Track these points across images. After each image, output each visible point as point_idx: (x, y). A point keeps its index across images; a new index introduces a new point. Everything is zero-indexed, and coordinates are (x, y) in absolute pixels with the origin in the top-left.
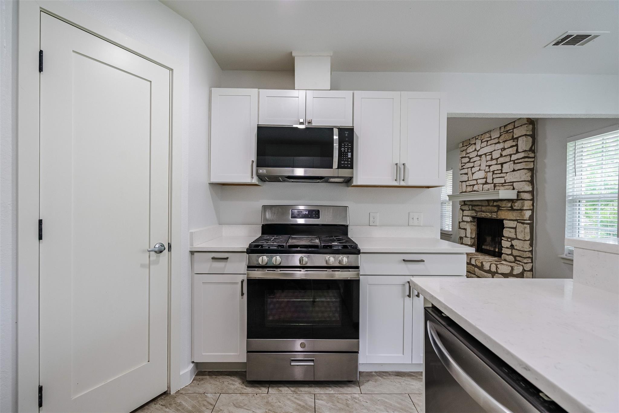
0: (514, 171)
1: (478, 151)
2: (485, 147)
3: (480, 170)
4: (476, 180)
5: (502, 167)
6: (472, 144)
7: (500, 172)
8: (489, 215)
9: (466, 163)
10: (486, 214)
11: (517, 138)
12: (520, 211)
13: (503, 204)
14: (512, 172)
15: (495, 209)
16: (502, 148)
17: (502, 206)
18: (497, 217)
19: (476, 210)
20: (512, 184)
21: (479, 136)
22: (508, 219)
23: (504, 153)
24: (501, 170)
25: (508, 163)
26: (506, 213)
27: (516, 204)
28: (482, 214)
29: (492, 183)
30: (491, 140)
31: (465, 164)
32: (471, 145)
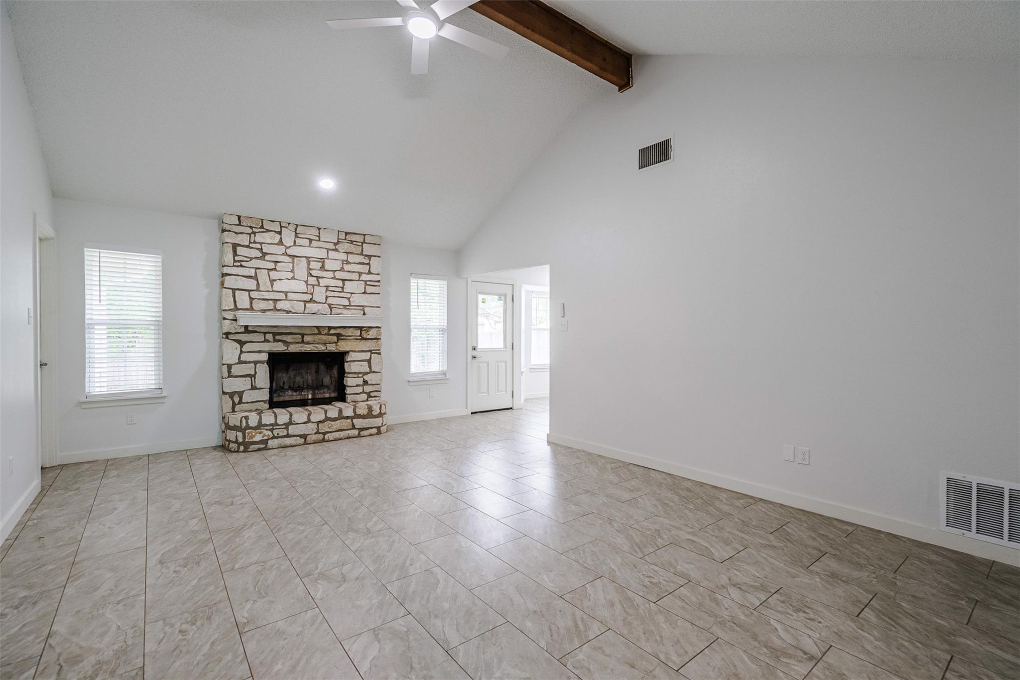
0: (365, 293)
1: (287, 248)
2: (305, 246)
3: (293, 278)
4: (286, 293)
5: (344, 284)
6: (268, 231)
7: (340, 290)
8: (321, 348)
9: (251, 259)
10: (315, 346)
11: (369, 257)
12: (376, 340)
13: (349, 332)
14: (362, 294)
15: (335, 339)
16: (344, 260)
17: (347, 335)
18: (336, 349)
19: (288, 340)
20: (361, 308)
21: (289, 224)
22: (356, 350)
23: (346, 267)
24: (343, 288)
25: (355, 282)
26: (354, 343)
27: (370, 333)
28: (302, 347)
29: (324, 303)
30: (319, 240)
31: (249, 260)
32: (265, 230)
